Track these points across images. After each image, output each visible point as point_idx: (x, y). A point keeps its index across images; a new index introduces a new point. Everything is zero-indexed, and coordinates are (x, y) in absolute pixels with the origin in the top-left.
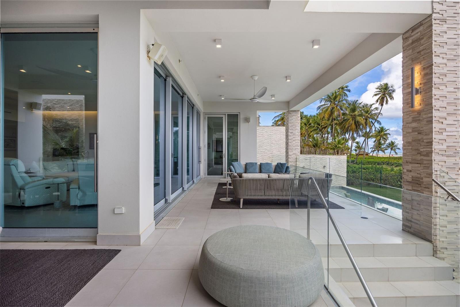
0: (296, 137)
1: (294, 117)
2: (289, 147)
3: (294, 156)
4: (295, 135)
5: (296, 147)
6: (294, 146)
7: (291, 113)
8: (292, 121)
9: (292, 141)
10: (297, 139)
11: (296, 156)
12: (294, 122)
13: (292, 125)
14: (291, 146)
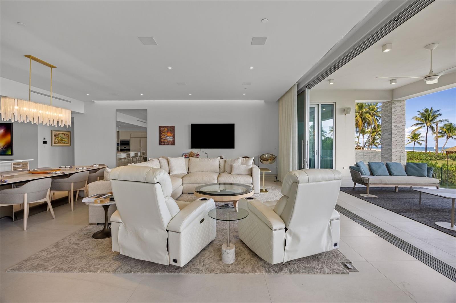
0: (401, 131)
1: (398, 108)
2: (392, 143)
3: (399, 153)
4: (400, 129)
5: (401, 143)
6: (399, 141)
7: (395, 103)
8: (396, 113)
9: (396, 136)
10: (401, 133)
11: (400, 153)
12: (398, 113)
13: (396, 117)
14: (395, 141)
